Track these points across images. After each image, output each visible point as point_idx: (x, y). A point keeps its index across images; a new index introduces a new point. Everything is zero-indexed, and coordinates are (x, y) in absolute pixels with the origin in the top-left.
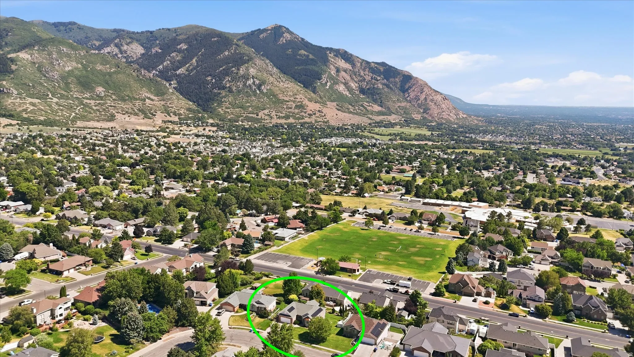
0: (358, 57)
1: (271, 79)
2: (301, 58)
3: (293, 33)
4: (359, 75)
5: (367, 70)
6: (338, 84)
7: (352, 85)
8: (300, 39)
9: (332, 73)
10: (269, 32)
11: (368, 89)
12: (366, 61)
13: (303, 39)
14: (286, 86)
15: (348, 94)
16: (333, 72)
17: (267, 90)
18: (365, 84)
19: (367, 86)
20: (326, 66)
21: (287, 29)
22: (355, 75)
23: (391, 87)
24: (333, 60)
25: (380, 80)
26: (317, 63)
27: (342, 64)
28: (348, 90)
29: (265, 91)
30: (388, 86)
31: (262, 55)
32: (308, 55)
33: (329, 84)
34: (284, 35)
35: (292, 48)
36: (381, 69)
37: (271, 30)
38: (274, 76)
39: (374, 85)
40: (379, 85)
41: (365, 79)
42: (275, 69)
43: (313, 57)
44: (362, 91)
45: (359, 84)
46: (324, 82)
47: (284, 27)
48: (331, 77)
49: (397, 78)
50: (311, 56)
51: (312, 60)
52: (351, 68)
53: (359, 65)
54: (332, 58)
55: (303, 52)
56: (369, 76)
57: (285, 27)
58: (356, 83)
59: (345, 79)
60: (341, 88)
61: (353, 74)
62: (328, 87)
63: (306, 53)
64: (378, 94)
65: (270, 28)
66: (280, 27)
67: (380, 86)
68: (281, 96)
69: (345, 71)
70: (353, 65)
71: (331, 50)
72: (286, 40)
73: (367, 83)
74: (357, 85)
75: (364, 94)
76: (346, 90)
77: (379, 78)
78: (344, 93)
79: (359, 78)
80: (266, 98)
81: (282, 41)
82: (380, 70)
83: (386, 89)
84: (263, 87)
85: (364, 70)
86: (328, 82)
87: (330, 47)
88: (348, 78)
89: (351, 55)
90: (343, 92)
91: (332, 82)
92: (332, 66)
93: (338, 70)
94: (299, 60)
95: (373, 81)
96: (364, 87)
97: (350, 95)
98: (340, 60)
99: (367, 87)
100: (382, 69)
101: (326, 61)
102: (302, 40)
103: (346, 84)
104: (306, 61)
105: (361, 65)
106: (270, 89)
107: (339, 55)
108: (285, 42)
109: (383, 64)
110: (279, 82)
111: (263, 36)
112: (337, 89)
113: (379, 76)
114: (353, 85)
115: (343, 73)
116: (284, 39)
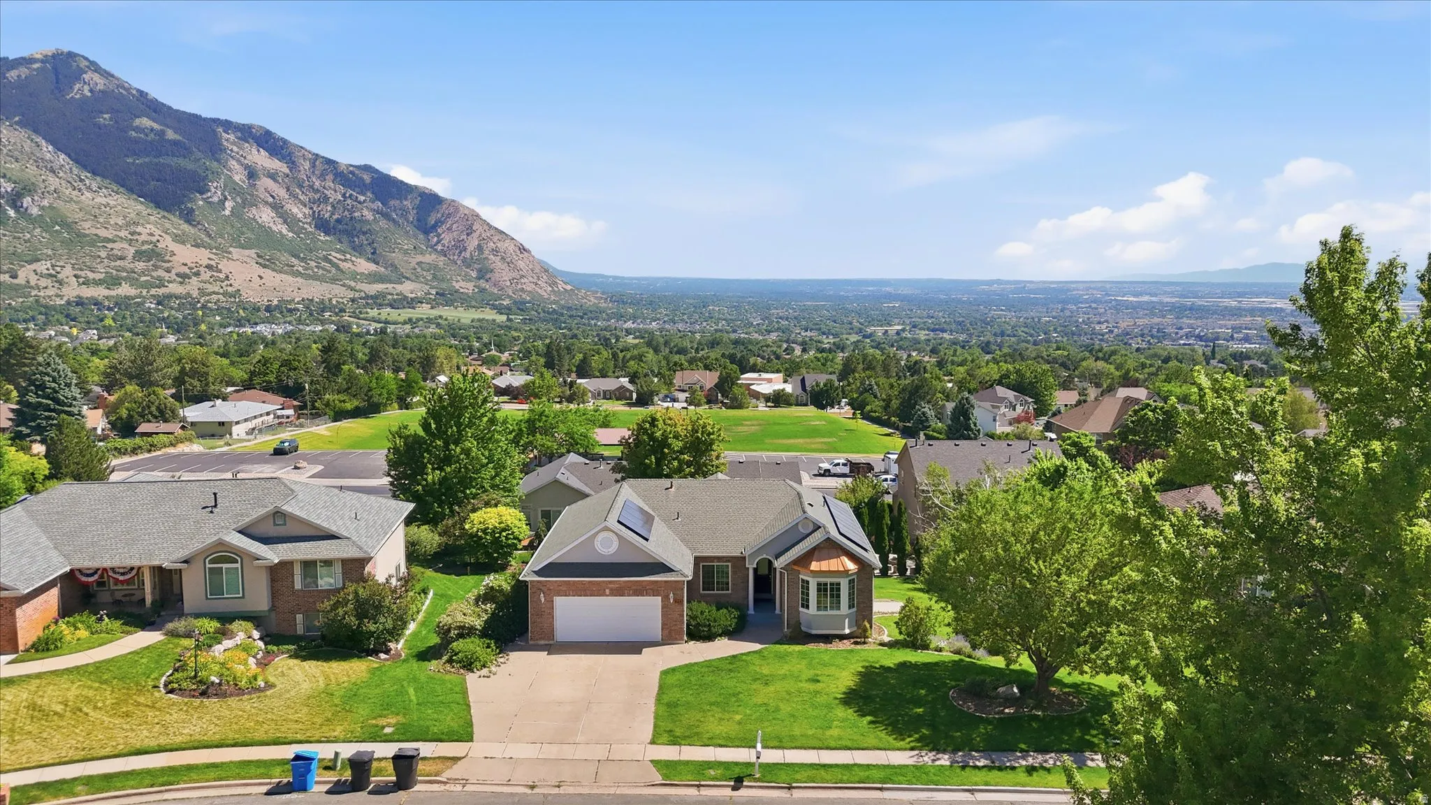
0: (302, 147)
1: (53, 182)
2: (142, 136)
3: (112, 76)
4: (311, 187)
5: (330, 177)
6: (256, 205)
7: (295, 210)
8: (134, 92)
9: (237, 178)
10: (36, 66)
11: (338, 221)
12: (323, 157)
13: (141, 92)
14: (104, 200)
15: (285, 231)
16: (239, 177)
17: (42, 208)
18: (329, 208)
19: (333, 214)
20: (218, 161)
21: (93, 63)
22: (301, 186)
23: (394, 219)
24: (235, 149)
25: (364, 201)
26: (191, 153)
27: (261, 159)
28: (285, 222)
29: (35, 211)
30: (386, 216)
31: (16, 123)
32: (162, 133)
33: (229, 204)
34: (86, 77)
35: (112, 111)
36: (365, 177)
37: (42, 61)
38: (61, 174)
39: (351, 211)
40: (365, 212)
41: (326, 198)
42: (63, 156)
43: (178, 137)
44: (323, 225)
45: (311, 208)
46: (215, 199)
47: (83, 57)
48: (235, 190)
49: (406, 199)
50: (171, 135)
51: (175, 143)
52: (287, 171)
53: (307, 165)
54: (234, 143)
55: (145, 122)
56: (335, 191)
57: (86, 59)
58: (305, 206)
59: (272, 196)
60: (266, 216)
61: (294, 183)
62: (227, 212)
63: (156, 126)
64: (364, 233)
65: (39, 56)
66: (71, 55)
67: (369, 216)
68: (87, 225)
69: (273, 176)
70: (292, 164)
71: (227, 125)
72: (91, 91)
73: (333, 206)
74: (307, 211)
75: (327, 233)
76: (280, 221)
77: (362, 198)
78: (274, 228)
79: (311, 195)
80: (38, 230)
81: (80, 91)
82: (363, 180)
83: (383, 223)
84: (27, 201)
85: (322, 177)
86: (226, 199)
87: (223, 117)
88: (282, 193)
89: (285, 142)
90: (271, 225)
91: (239, 200)
92: (234, 163)
93: (252, 174)
94: (136, 141)
95: (349, 201)
96: (327, 215)
97: (291, 234)
98: (254, 151)
99: (335, 217)
100: (367, 178)
101: (215, 150)
102: (141, 95)
103: (277, 207)
104: (158, 146)
105: (313, 166)
106: (51, 207)
107: (251, 140)
108: (89, 94)
109: (367, 168)
110: (80, 190)
111: (19, 76)
112: (254, 219)
113: (362, 193)
114: (297, 211)
115: (266, 182)
116: (86, 88)
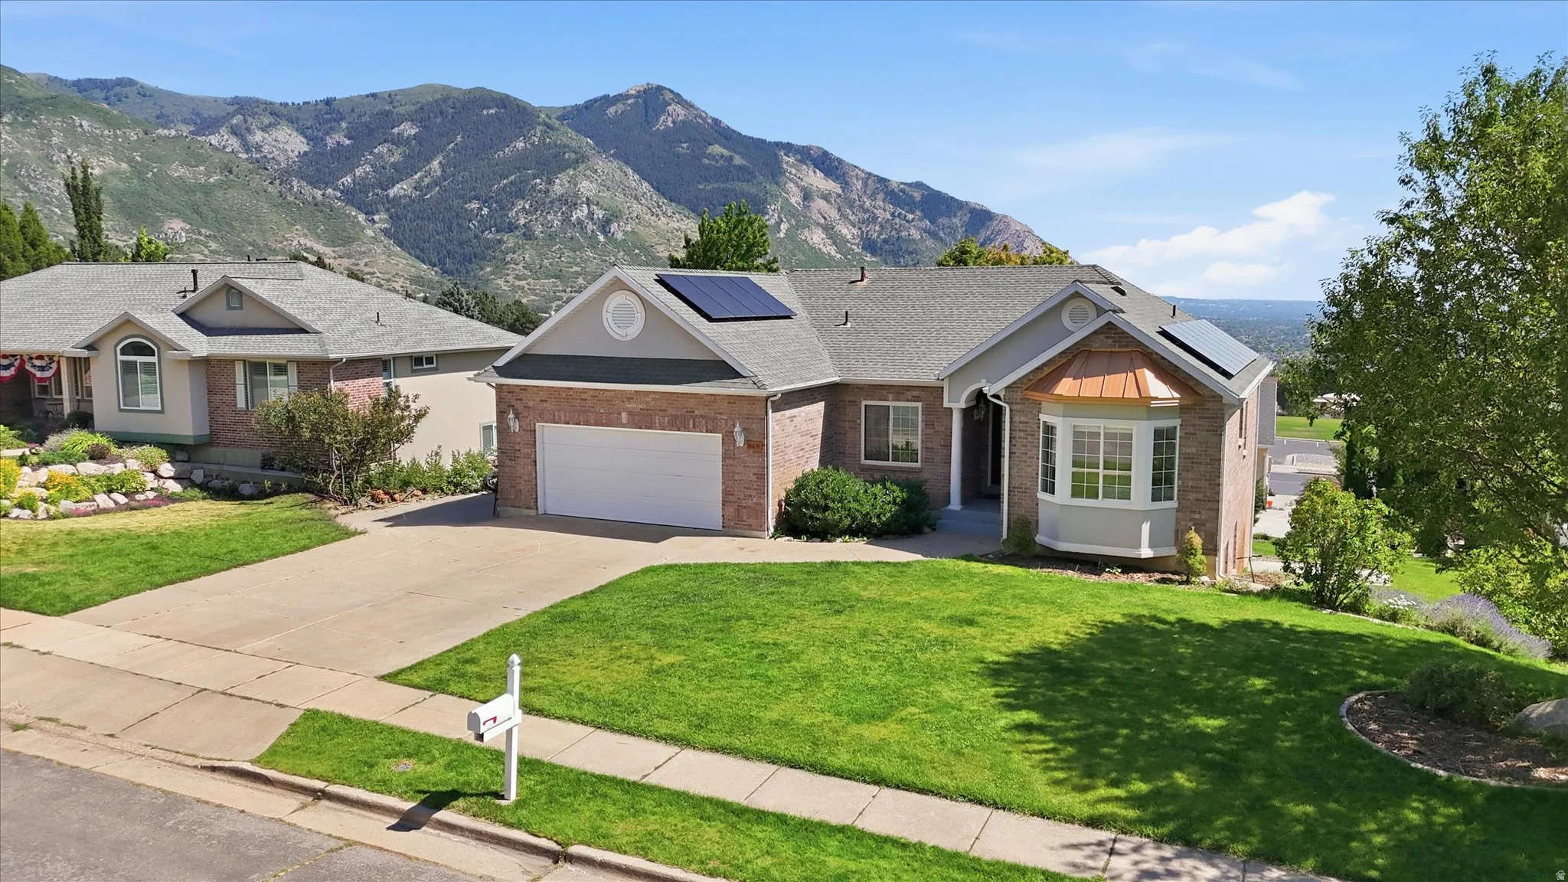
0: (855, 167)
1: (637, 208)
2: (713, 163)
3: (692, 106)
4: (861, 207)
5: (881, 196)
6: (808, 227)
7: (845, 231)
8: (710, 121)
9: (793, 200)
10: (630, 102)
11: (885, 241)
12: (875, 176)
13: (716, 121)
14: (676, 225)
15: (833, 253)
16: (795, 199)
17: (625, 233)
18: (877, 228)
19: (880, 234)
20: (777, 183)
21: (678, 95)
22: (851, 207)
23: (941, 238)
24: (794, 171)
25: (913, 219)
26: (755, 177)
27: (817, 180)
28: (834, 243)
29: (620, 236)
30: (933, 235)
31: (612, 156)
32: (731, 158)
33: (784, 227)
34: (670, 108)
35: (689, 140)
36: (915, 194)
37: (635, 97)
38: (643, 201)
39: (898, 231)
40: (913, 231)
41: (875, 218)
42: (646, 184)
43: (745, 163)
44: (870, 246)
45: (860, 229)
46: (772, 222)
47: (669, 90)
48: (789, 211)
49: (955, 216)
50: (738, 160)
51: (741, 168)
52: (840, 191)
53: (859, 184)
54: (793, 166)
55: (717, 149)
56: (885, 210)
57: (672, 92)
58: (854, 227)
59: (825, 218)
60: (817, 237)
61: (844, 203)
62: (782, 235)
63: (725, 152)
64: (911, 253)
65: (633, 92)
66: (660, 89)
67: (915, 234)
68: (661, 248)
69: (826, 197)
70: (845, 185)
71: (788, 148)
72: (674, 122)
73: (881, 226)
74: (855, 231)
75: (873, 254)
76: (829, 242)
77: (910, 217)
78: (824, 250)
79: (861, 215)
80: (622, 253)
81: (665, 122)
82: (912, 197)
83: (930, 242)
84: (614, 227)
85: (873, 196)
86: (782, 221)
87: (785, 140)
88: (834, 214)
89: (840, 161)
90: (821, 246)
91: (793, 222)
92: (792, 185)
93: (807, 196)
94: (708, 168)
95: (897, 220)
96: (875, 236)
97: (839, 256)
98: (811, 173)
99: (882, 237)
100: (917, 195)
101: (775, 173)
102: (716, 124)
103: (828, 229)
104: (728, 171)
105: (865, 185)
106: (633, 232)
107: (809, 162)
108: (672, 125)
109: (919, 185)
110: (657, 215)
111: (616, 112)
112: (806, 241)
113: (912, 212)
114: (846, 231)
115: (819, 204)
116: (670, 119)
